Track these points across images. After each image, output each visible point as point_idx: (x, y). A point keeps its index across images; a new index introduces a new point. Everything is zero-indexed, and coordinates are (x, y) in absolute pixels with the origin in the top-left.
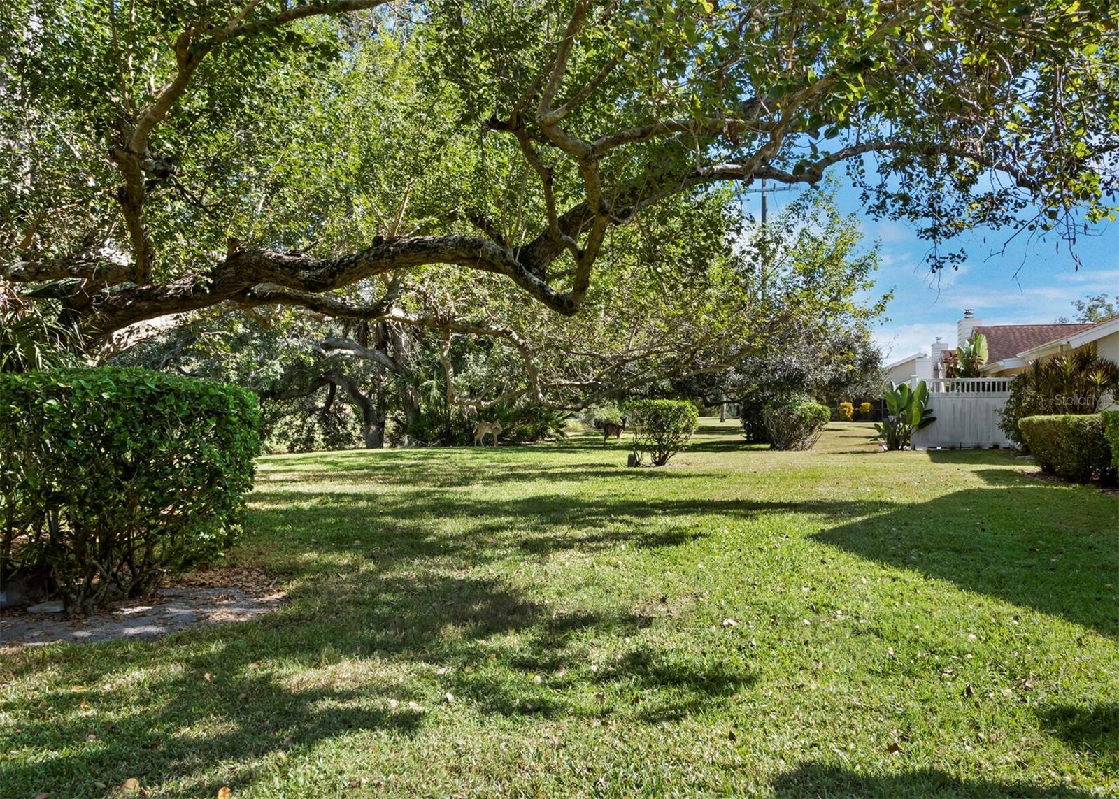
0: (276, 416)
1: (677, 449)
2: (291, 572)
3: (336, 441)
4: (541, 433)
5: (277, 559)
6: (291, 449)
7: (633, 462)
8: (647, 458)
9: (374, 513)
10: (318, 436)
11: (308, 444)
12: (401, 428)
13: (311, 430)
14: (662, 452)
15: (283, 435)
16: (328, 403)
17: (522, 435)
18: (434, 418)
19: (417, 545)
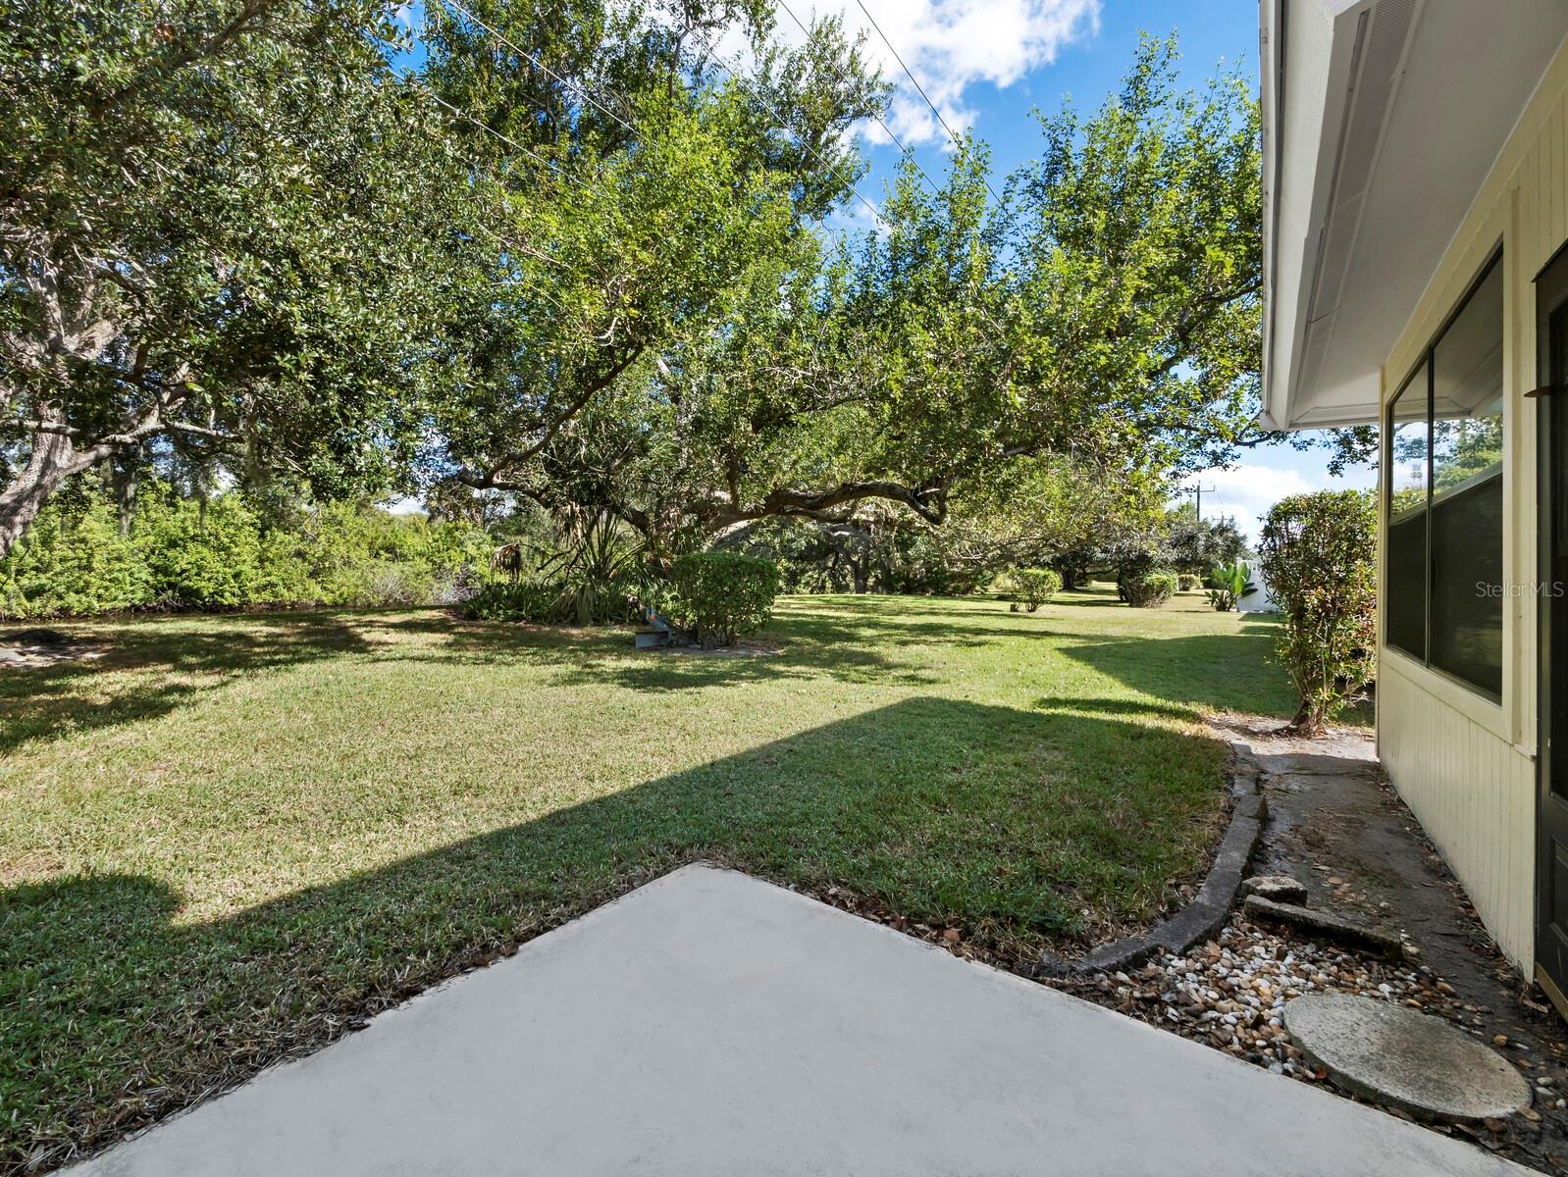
0: (803, 572)
1: (1043, 602)
2: (789, 643)
3: (839, 588)
4: (970, 589)
5: (783, 639)
6: (812, 592)
7: (1013, 609)
8: (1023, 607)
9: (837, 625)
10: (829, 585)
11: (822, 588)
12: (878, 582)
13: (824, 581)
14: (1035, 603)
15: (807, 584)
16: (834, 564)
17: (956, 590)
18: (900, 577)
19: (851, 638)
